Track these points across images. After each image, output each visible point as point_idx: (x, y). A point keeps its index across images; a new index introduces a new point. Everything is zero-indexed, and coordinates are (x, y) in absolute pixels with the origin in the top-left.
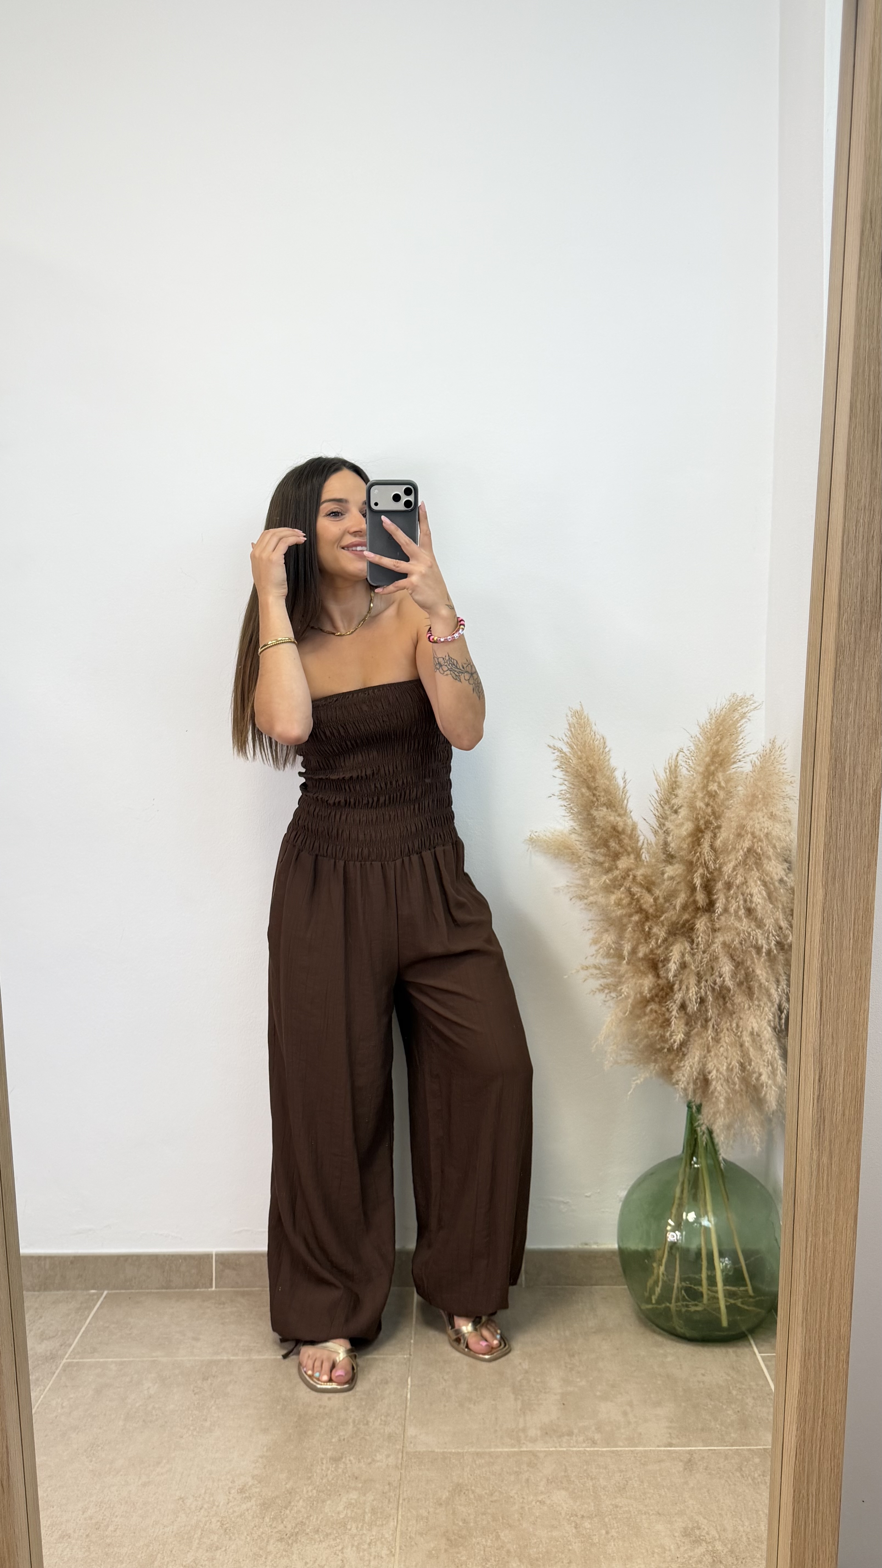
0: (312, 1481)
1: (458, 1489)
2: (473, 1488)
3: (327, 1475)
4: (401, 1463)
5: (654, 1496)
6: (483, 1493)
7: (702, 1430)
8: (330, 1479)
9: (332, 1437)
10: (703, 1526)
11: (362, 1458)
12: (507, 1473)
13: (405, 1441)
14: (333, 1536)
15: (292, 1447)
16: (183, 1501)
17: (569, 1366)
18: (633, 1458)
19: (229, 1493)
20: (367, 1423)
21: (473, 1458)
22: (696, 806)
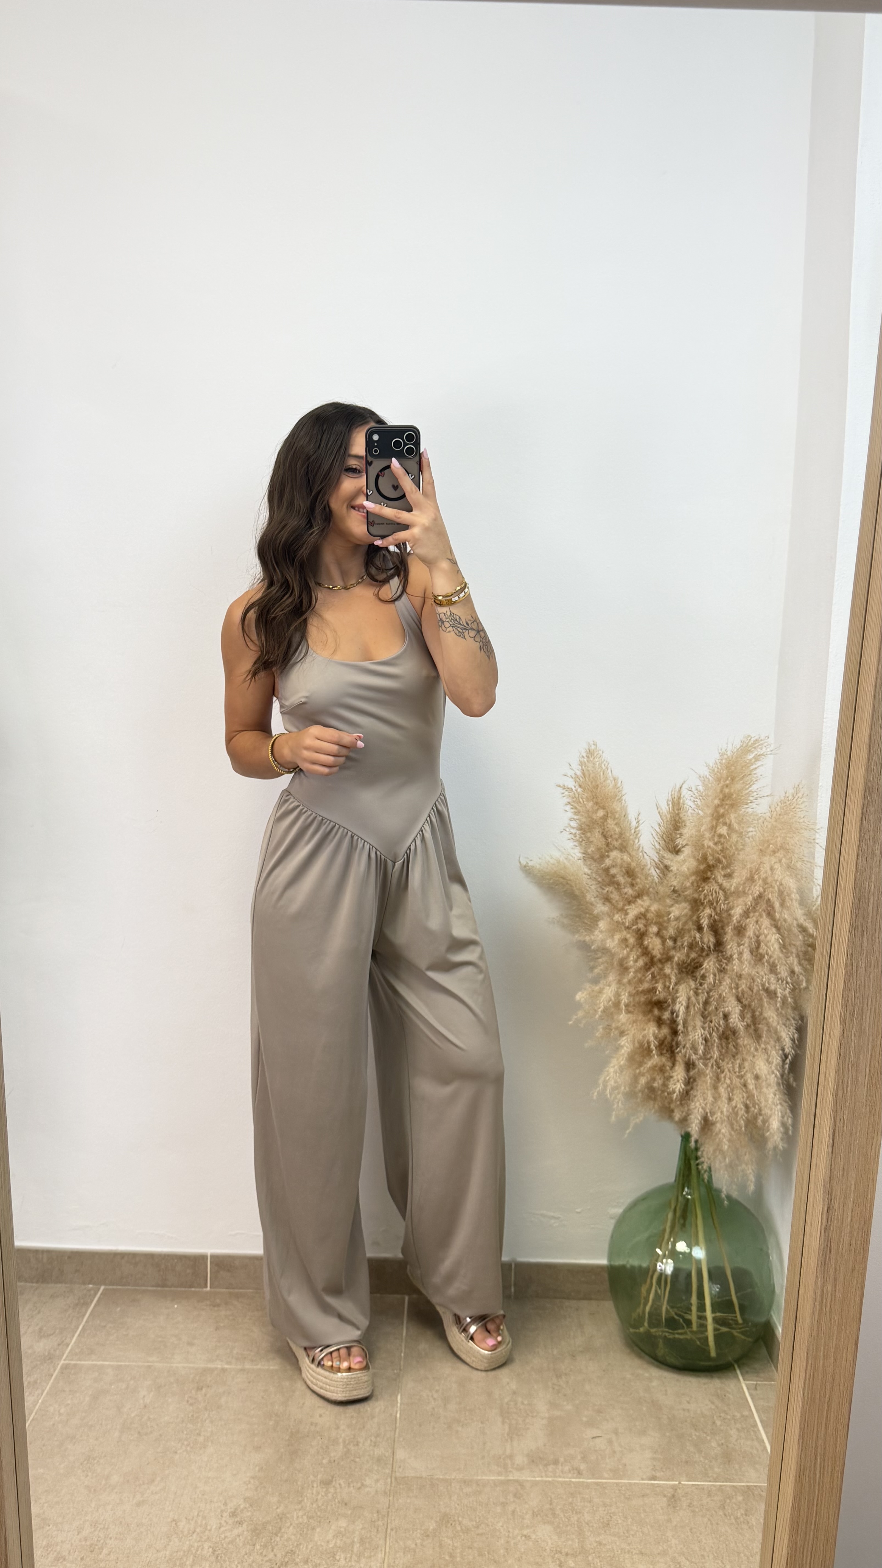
0: (302, 1507)
1: (445, 1519)
2: (460, 1519)
3: (317, 1501)
4: (390, 1490)
5: (637, 1533)
6: (470, 1525)
7: (687, 1462)
8: (320, 1505)
9: (323, 1458)
11: (352, 1482)
12: (494, 1503)
13: (395, 1465)
15: (284, 1468)
16: (176, 1524)
17: (557, 1388)
18: (617, 1492)
19: (222, 1516)
20: (357, 1445)
21: (461, 1486)
22: (703, 845)
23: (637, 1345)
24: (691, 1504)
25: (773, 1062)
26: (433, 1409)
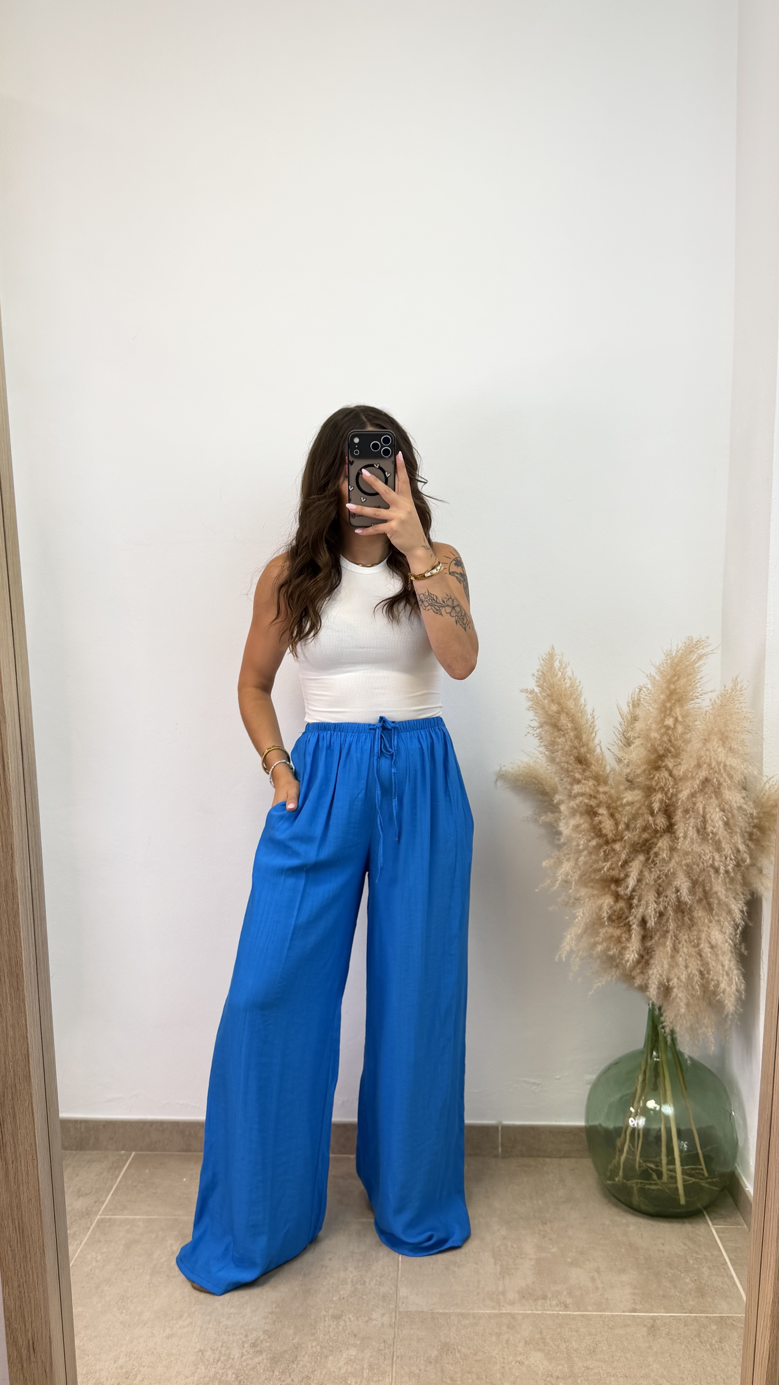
0: (315, 1338)
1: (446, 1348)
2: (459, 1347)
3: (329, 1332)
4: (395, 1323)
6: (468, 1352)
7: (664, 1296)
9: (333, 1296)
11: (360, 1316)
12: (489, 1334)
13: (398, 1301)
16: (202, 1353)
17: (542, 1233)
18: (601, 1322)
19: (243, 1347)
20: (364, 1284)
21: (459, 1319)
23: (614, 1196)
24: (669, 1332)
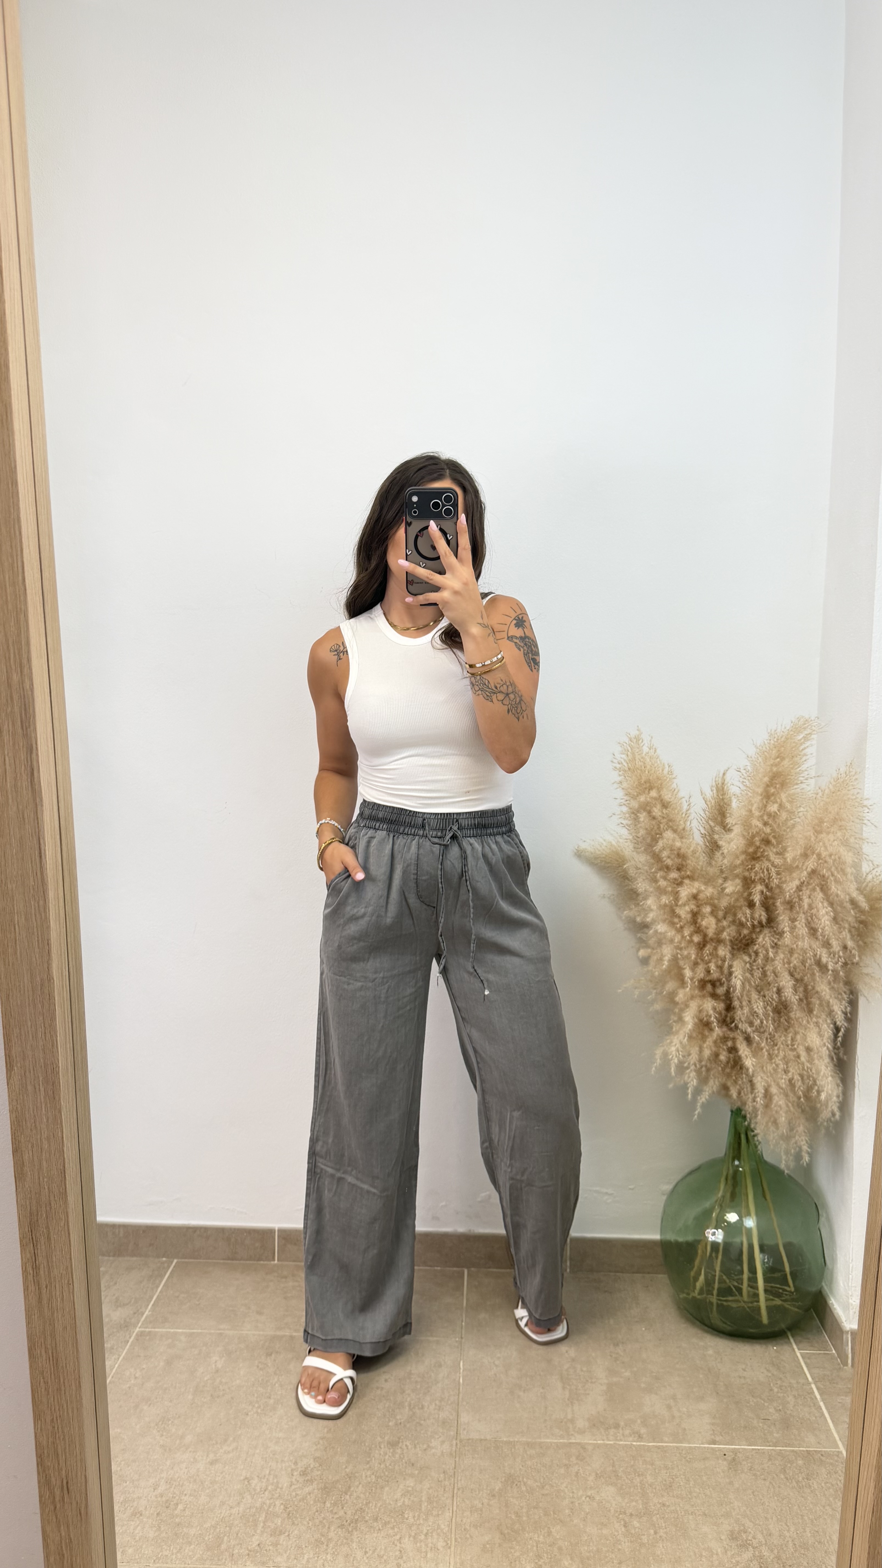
0: (370, 1467)
1: (511, 1480)
2: (525, 1480)
3: (384, 1461)
4: (455, 1452)
5: (700, 1495)
6: (535, 1485)
7: (745, 1428)
8: (388, 1465)
9: (389, 1421)
10: (749, 1530)
11: (418, 1443)
12: (557, 1465)
13: (459, 1428)
14: (392, 1526)
15: (352, 1429)
16: (248, 1482)
17: (614, 1356)
18: (678, 1455)
19: (292, 1475)
20: (423, 1407)
21: (524, 1448)
22: (751, 824)
23: (692, 1315)
24: (752, 1468)
25: (824, 1035)
26: (495, 1375)
